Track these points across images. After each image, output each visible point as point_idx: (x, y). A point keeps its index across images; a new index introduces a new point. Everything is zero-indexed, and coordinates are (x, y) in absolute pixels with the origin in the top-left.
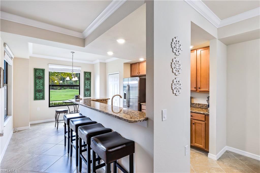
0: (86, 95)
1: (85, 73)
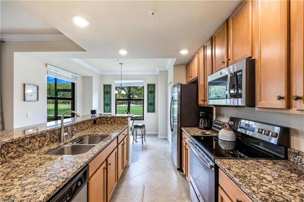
0: (150, 110)
1: (148, 85)
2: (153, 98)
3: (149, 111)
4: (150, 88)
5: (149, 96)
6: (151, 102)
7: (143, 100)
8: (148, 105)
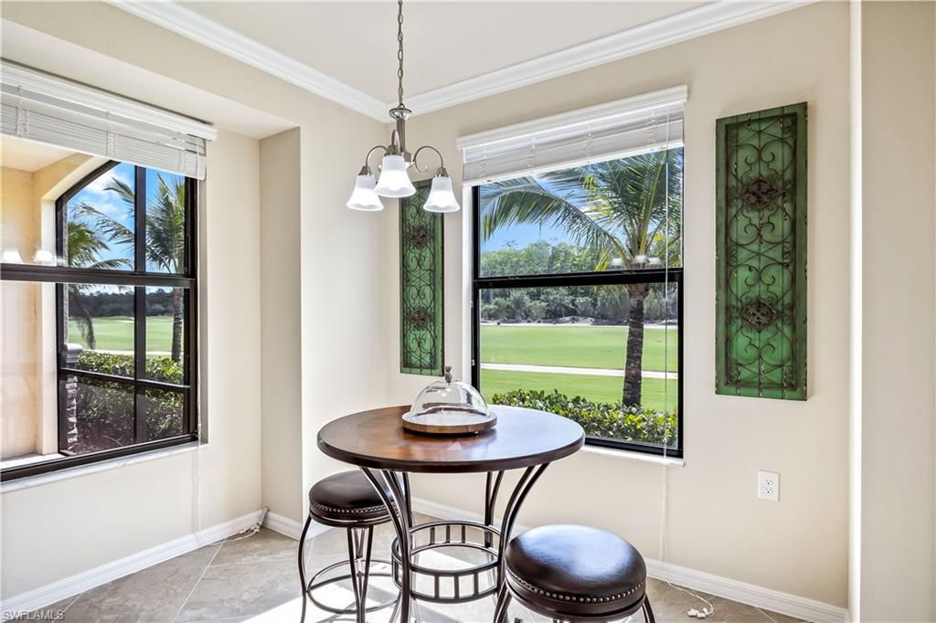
2: (776, 254)
3: (730, 379)
4: (744, 155)
5: (740, 230)
6: (759, 291)
7: (677, 276)
8: (728, 323)
